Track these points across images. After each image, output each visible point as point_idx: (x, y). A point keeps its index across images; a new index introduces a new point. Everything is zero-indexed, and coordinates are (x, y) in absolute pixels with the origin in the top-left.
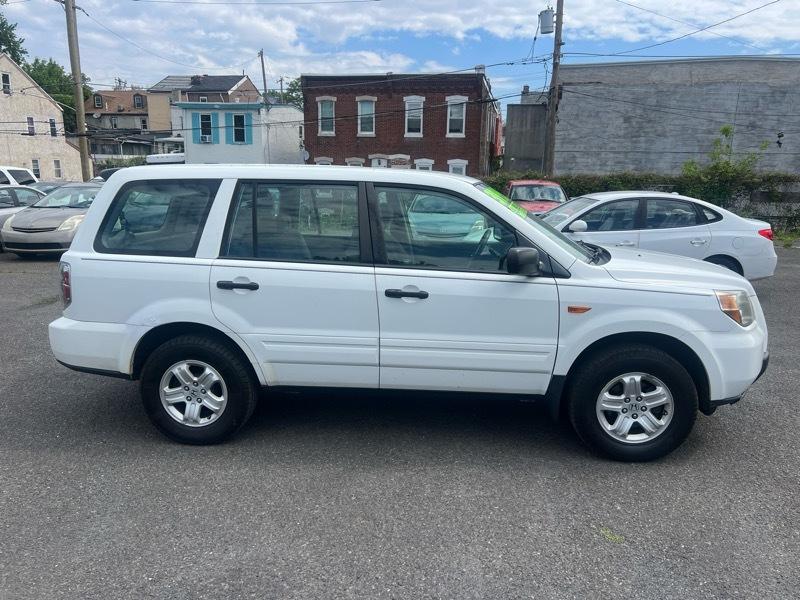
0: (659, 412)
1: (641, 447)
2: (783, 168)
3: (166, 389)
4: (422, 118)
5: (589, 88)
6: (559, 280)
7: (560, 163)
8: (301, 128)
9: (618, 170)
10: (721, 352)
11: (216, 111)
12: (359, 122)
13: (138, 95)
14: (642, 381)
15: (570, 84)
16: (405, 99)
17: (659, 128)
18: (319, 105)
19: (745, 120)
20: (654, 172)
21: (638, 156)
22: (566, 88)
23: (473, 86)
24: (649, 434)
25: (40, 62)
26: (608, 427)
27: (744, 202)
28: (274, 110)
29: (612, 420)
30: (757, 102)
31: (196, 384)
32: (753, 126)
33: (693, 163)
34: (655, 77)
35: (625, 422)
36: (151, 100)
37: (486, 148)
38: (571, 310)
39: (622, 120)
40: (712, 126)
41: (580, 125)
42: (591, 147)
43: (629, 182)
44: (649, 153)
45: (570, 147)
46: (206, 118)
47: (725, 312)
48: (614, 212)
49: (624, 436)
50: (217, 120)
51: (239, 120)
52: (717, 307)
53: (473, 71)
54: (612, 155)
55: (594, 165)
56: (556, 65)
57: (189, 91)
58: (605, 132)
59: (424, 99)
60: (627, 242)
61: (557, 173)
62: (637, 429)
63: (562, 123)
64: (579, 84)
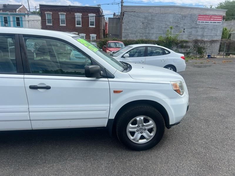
0: (150, 130)
1: (144, 145)
2: (185, 39)
4: (81, 20)
5: (132, 13)
6: (110, 79)
7: (124, 36)
9: (141, 38)
10: (173, 106)
12: (60, 21)
14: (144, 119)
15: (126, 12)
16: (75, 14)
17: (152, 26)
18: (46, 15)
19: (175, 25)
20: (151, 39)
21: (146, 34)
22: (125, 13)
23: (97, 11)
24: (147, 139)
26: (131, 138)
27: (175, 48)
28: (30, 16)
29: (133, 135)
30: (178, 19)
32: (177, 26)
33: (161, 36)
34: (150, 11)
35: (138, 135)
37: (102, 31)
38: (115, 92)
39: (141, 23)
40: (166, 26)
41: (129, 25)
42: (133, 31)
43: (144, 42)
44: (149, 34)
45: (127, 31)
46: (5, 18)
47: (175, 90)
48: (138, 51)
49: (138, 141)
50: (10, 19)
51: (18, 19)
52: (172, 88)
53: (97, 6)
54: (139, 34)
55: (134, 37)
56: (122, 5)
57: (2, 9)
58: (137, 27)
59: (81, 14)
60: (142, 61)
61: (123, 39)
62: (142, 137)
63: (124, 24)
64: (129, 12)
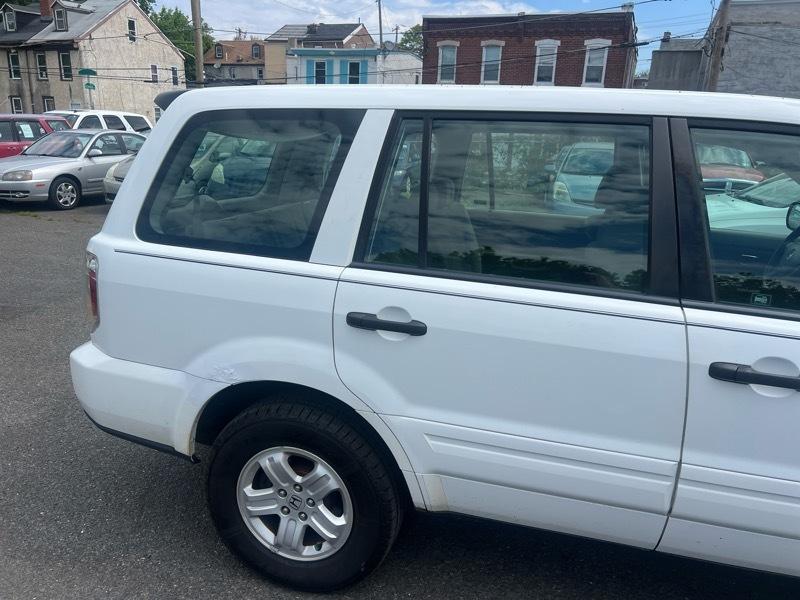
3: (249, 490)
4: (554, 65)
5: (765, 29)
8: (417, 77)
11: (331, 58)
12: (483, 69)
13: (256, 45)
15: (739, 24)
16: (537, 43)
18: (440, 51)
22: (735, 28)
23: (619, 27)
25: (167, 11)
28: (390, 57)
31: (300, 487)
36: (268, 49)
41: (748, 74)
46: (320, 66)
50: (331, 68)
51: (354, 67)
53: (620, 10)
57: (304, 40)
58: (779, 83)
59: (559, 43)
63: (726, 71)
64: (752, 24)
